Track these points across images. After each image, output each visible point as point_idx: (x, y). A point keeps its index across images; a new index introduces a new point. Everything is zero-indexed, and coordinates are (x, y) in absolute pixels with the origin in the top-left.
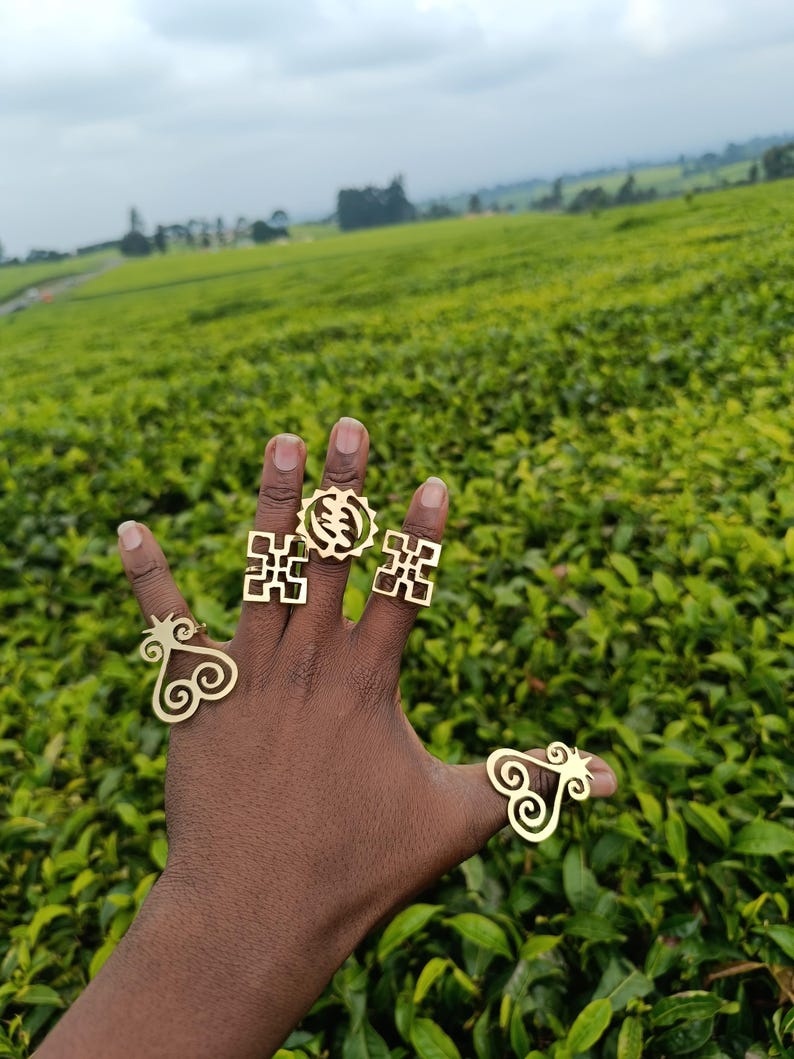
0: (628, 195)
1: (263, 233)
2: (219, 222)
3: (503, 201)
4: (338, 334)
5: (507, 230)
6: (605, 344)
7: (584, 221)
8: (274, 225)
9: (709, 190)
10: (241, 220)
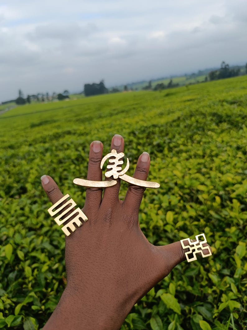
0: (171, 85)
1: (61, 97)
2: (47, 94)
3: (134, 87)
4: (69, 133)
5: (135, 96)
6: (142, 138)
7: (157, 93)
8: (65, 95)
9: (194, 84)
10: (54, 93)
